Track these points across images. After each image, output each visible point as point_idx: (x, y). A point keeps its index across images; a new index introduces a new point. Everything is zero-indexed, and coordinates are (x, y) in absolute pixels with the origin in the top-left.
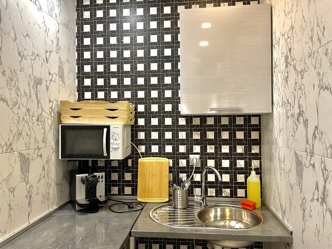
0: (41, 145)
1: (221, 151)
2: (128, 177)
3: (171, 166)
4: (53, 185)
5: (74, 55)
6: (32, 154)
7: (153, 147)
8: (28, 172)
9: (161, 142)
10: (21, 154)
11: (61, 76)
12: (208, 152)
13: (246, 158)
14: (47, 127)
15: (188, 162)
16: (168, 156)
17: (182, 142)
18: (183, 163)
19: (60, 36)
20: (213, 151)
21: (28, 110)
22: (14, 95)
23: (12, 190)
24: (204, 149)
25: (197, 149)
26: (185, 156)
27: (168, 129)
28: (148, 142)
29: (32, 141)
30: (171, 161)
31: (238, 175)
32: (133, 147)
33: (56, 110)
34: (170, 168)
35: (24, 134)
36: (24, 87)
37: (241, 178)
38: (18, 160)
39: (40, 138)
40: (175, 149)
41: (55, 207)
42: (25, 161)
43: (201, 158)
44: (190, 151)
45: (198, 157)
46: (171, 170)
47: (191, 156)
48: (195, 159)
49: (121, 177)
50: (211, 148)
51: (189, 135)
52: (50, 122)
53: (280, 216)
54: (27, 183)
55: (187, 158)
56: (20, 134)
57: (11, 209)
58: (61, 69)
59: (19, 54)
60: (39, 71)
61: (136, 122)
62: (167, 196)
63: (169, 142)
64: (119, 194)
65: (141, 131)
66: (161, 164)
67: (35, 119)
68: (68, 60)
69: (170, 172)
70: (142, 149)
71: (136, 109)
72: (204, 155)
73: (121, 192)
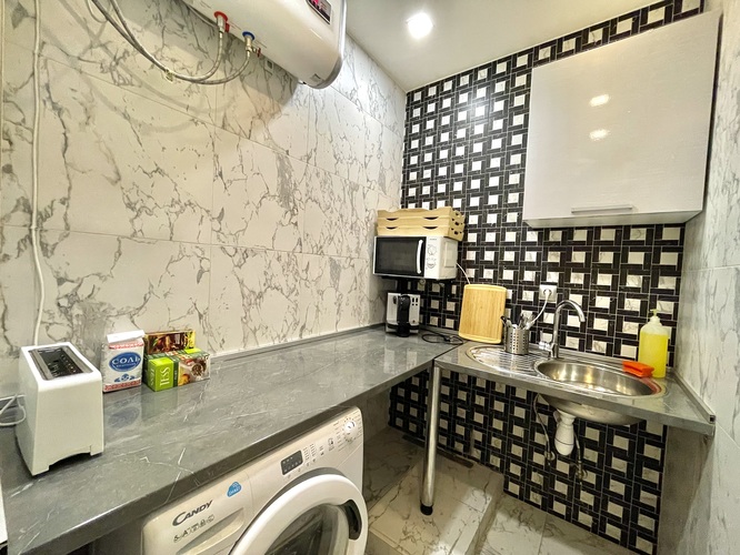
0: (354, 255)
1: (595, 282)
2: (451, 306)
3: (510, 298)
4: (365, 300)
5: (399, 161)
6: (343, 262)
7: (486, 271)
8: (338, 278)
9: (498, 265)
10: (331, 259)
11: (382, 185)
12: (572, 282)
13: (646, 297)
14: (362, 238)
15: (536, 295)
16: (507, 283)
17: (530, 266)
18: (528, 296)
19: (383, 139)
20: (581, 282)
21: (341, 216)
22: (327, 199)
23: (321, 293)
24: (564, 278)
25: (553, 277)
26: (533, 286)
27: (509, 247)
28: (480, 265)
29: (345, 249)
30: (510, 292)
31: (624, 323)
32: (459, 270)
33: (373, 221)
34: (507, 301)
35: (336, 240)
36: (338, 191)
37: (629, 328)
38: (328, 264)
39: (353, 248)
40: (518, 276)
41: (367, 325)
42: (336, 268)
43: (558, 291)
44: (541, 279)
45: (554, 288)
46: (508, 303)
47: (542, 287)
48: (548, 292)
49: (443, 305)
50: (578, 277)
51: (542, 257)
52: (365, 232)
53: (696, 390)
54: (337, 290)
55: (535, 290)
56: (332, 239)
57: (318, 310)
58: (382, 176)
59: (335, 156)
60: (356, 176)
61: (465, 237)
62: (500, 336)
63: (509, 265)
64: (439, 326)
65: (470, 249)
66: (494, 294)
67: (348, 226)
68: (391, 167)
69: (507, 306)
70: (471, 273)
71: (466, 221)
72: (564, 287)
73: (442, 324)
